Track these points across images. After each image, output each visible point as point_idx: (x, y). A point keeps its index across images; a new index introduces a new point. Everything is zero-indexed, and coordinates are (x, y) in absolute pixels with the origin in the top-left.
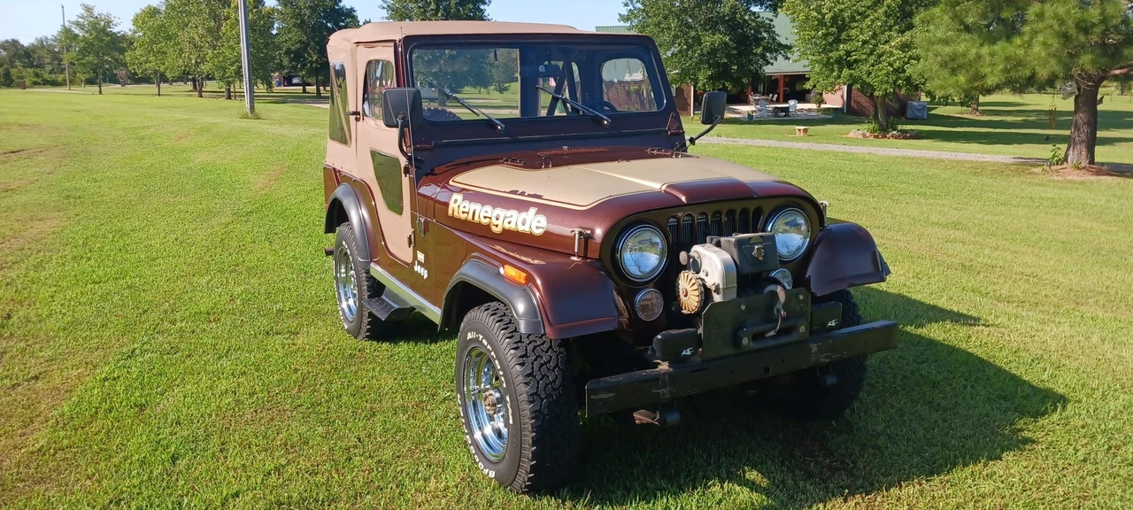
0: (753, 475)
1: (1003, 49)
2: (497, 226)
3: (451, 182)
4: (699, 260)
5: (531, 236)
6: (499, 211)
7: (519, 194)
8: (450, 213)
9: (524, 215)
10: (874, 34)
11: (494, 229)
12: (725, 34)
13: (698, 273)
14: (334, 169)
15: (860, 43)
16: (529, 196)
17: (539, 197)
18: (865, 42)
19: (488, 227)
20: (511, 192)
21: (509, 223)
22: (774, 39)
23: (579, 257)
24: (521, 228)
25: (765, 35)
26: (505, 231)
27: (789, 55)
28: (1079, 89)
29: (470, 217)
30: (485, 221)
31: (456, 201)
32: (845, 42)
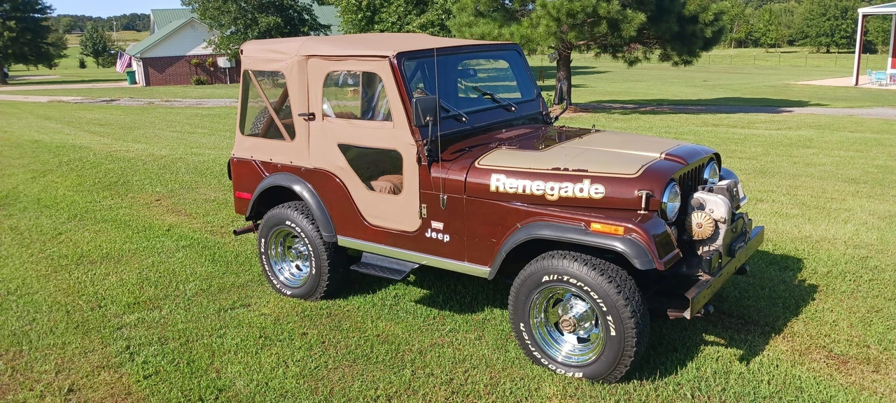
0: (712, 338)
1: (518, 29)
2: (552, 195)
3: (476, 164)
4: (704, 203)
5: (591, 200)
6: (551, 184)
7: (563, 170)
8: (493, 188)
9: (579, 186)
10: (399, 17)
11: (549, 198)
12: (277, 16)
13: (704, 210)
14: (255, 161)
15: (390, 24)
16: (573, 171)
17: (587, 171)
18: (393, 23)
19: (543, 197)
20: (553, 169)
21: (566, 192)
22: (315, 20)
23: (645, 211)
24: (579, 195)
25: (307, 17)
26: (561, 198)
27: (328, 33)
28: (559, 55)
29: (520, 191)
30: (540, 193)
31: (498, 180)
32: (378, 23)
